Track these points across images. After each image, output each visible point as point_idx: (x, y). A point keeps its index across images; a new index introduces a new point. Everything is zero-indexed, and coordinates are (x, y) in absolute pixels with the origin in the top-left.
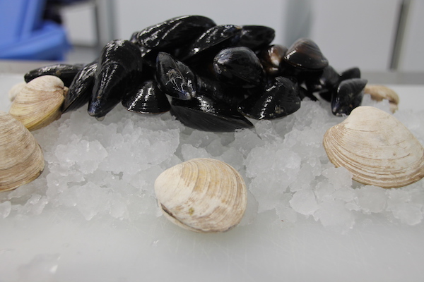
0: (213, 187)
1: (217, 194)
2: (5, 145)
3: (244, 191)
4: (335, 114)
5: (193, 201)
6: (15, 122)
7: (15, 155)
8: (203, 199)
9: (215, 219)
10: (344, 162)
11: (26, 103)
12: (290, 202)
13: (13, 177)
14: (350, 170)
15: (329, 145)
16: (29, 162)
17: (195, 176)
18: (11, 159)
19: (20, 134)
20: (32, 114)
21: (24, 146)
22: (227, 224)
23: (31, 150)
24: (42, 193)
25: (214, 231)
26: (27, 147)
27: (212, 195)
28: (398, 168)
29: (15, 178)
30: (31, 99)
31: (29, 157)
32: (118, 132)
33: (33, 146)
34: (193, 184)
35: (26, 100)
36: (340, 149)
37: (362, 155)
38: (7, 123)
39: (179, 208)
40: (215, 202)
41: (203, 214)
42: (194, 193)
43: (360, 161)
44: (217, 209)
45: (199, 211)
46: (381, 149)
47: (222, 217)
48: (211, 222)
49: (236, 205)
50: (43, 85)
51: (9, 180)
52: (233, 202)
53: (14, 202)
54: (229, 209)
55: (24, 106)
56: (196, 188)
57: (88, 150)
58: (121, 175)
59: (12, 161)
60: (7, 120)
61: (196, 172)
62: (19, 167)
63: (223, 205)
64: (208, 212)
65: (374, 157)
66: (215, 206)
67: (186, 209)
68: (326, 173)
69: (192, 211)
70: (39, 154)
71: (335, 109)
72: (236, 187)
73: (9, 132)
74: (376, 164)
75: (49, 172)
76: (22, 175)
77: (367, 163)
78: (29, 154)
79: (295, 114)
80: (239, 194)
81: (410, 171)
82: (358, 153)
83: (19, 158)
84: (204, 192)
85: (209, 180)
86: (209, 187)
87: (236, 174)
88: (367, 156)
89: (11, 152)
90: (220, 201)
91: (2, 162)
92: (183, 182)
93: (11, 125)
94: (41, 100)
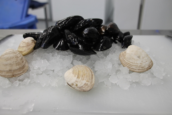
0: (83, 77)
1: (85, 79)
2: (16, 62)
3: (94, 77)
4: (123, 48)
5: (77, 82)
6: (19, 54)
7: (19, 65)
8: (80, 81)
9: (84, 87)
10: (126, 64)
11: (23, 47)
12: (109, 79)
13: (19, 72)
14: (128, 67)
15: (121, 59)
16: (23, 67)
17: (77, 73)
18: (18, 66)
19: (20, 58)
20: (25, 50)
22: (89, 89)
23: (24, 63)
24: (28, 77)
25: (84, 91)
26: (23, 62)
27: (83, 79)
28: (143, 66)
29: (19, 73)
30: (24, 45)
32: (52, 56)
33: (25, 61)
34: (77, 76)
35: (23, 46)
36: (125, 60)
37: (132, 62)
38: (16, 54)
39: (73, 84)
40: (84, 82)
41: (81, 86)
42: (77, 79)
43: (131, 64)
44: (85, 84)
45: (79, 85)
46: (138, 60)
47: (87, 86)
48: (83, 89)
49: (91, 82)
50: (28, 41)
51: (17, 73)
52: (90, 81)
53: (19, 80)
54: (89, 84)
55: (22, 48)
56: (78, 77)
57: (42, 63)
58: (53, 71)
59: (18, 67)
60: (16, 53)
61: (77, 71)
62: (20, 69)
63: (87, 83)
64: (82, 85)
65: (136, 63)
66: (85, 83)
67: (75, 84)
68: (120, 69)
69: (77, 85)
70: (27, 64)
71: (123, 46)
72: (91, 76)
73: (17, 57)
74: (136, 65)
75: (30, 71)
76: (21, 72)
77: (133, 65)
78: (23, 65)
79: (110, 48)
80: (92, 78)
81: (147, 67)
82: (130, 61)
83: (20, 66)
84: (81, 78)
85: (82, 74)
86: (82, 76)
87: (91, 71)
88: (133, 62)
89: (18, 64)
90: (86, 81)
91: (15, 67)
92: (73, 75)
93: (18, 55)
94: (27, 46)
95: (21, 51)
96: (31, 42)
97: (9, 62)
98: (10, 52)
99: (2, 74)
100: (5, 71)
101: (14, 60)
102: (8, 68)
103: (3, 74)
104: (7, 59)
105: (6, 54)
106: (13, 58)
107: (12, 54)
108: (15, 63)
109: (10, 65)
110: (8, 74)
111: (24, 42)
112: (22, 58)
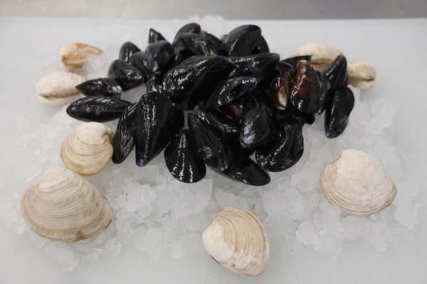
0: (247, 248)
1: (250, 252)
2: (82, 208)
3: (267, 243)
5: (235, 260)
6: (83, 184)
7: (91, 214)
8: (241, 258)
9: (250, 269)
11: (82, 155)
12: (297, 232)
13: (92, 230)
14: (339, 206)
15: (325, 185)
16: (101, 215)
17: (234, 240)
19: (90, 195)
20: (90, 165)
21: (95, 205)
22: (258, 272)
23: (101, 206)
25: (248, 275)
27: (247, 254)
29: (94, 230)
30: (87, 152)
31: (101, 213)
33: (101, 202)
34: (233, 248)
35: (82, 153)
36: (333, 190)
38: (78, 188)
39: (225, 263)
40: (250, 258)
41: (242, 268)
42: (235, 254)
43: (347, 201)
44: (252, 264)
45: (238, 265)
46: (363, 193)
47: (254, 268)
48: (247, 272)
49: (263, 257)
50: (94, 138)
51: (90, 232)
52: (261, 255)
54: (259, 261)
56: (236, 250)
59: (89, 219)
60: (77, 185)
61: (234, 236)
62: (94, 223)
63: (255, 260)
64: (245, 266)
65: (357, 199)
66: (250, 261)
67: (230, 264)
69: (234, 266)
70: (107, 207)
72: (262, 242)
73: (82, 196)
74: (358, 204)
76: (99, 227)
77: (352, 203)
80: (265, 246)
81: (381, 203)
82: (346, 196)
83: (95, 216)
84: (242, 252)
85: (244, 242)
86: (245, 248)
87: (260, 226)
89: (87, 212)
90: (253, 257)
91: (82, 221)
92: (226, 246)
93: (81, 188)
94: (95, 153)
96: (103, 141)
97: (65, 211)
98: (63, 185)
99: (54, 237)
100: (59, 231)
101: (77, 206)
102: (67, 225)
103: (56, 235)
104: (61, 204)
105: (54, 191)
106: (73, 199)
107: (68, 188)
108: (80, 211)
109: (68, 217)
110: (67, 237)
111: (83, 142)
112: (93, 195)
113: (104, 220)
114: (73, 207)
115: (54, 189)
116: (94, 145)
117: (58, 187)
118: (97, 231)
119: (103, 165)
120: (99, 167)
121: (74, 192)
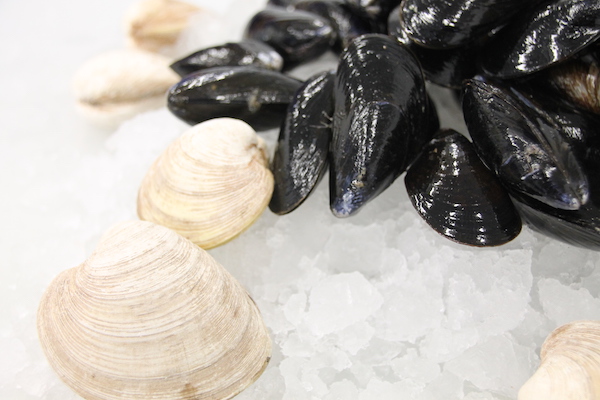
2: (198, 319)
6: (199, 259)
7: (219, 337)
13: (223, 380)
16: (245, 344)
18: (213, 347)
20: (215, 220)
21: (230, 314)
23: (244, 319)
26: (236, 314)
29: (225, 382)
31: (244, 334)
33: (245, 307)
51: (216, 386)
59: (215, 350)
60: (184, 259)
62: (228, 360)
70: (259, 324)
73: (198, 287)
75: (283, 357)
76: (238, 374)
78: (242, 330)
89: (210, 331)
91: (198, 355)
93: (196, 268)
94: (229, 188)
95: (187, 222)
96: (247, 159)
98: (150, 257)
101: (185, 311)
102: (157, 364)
105: (127, 273)
106: (176, 294)
107: (162, 266)
108: (192, 326)
109: (162, 341)
111: (199, 163)
112: (226, 288)
113: (251, 356)
114: (175, 316)
115: (128, 268)
116: (227, 168)
117: (136, 264)
118: (233, 385)
119: (248, 217)
120: (239, 223)
121: (177, 276)
